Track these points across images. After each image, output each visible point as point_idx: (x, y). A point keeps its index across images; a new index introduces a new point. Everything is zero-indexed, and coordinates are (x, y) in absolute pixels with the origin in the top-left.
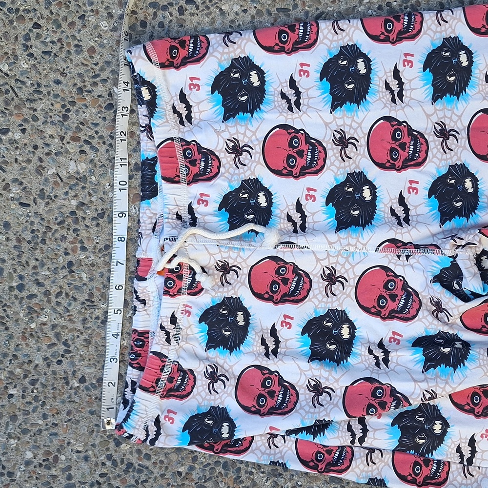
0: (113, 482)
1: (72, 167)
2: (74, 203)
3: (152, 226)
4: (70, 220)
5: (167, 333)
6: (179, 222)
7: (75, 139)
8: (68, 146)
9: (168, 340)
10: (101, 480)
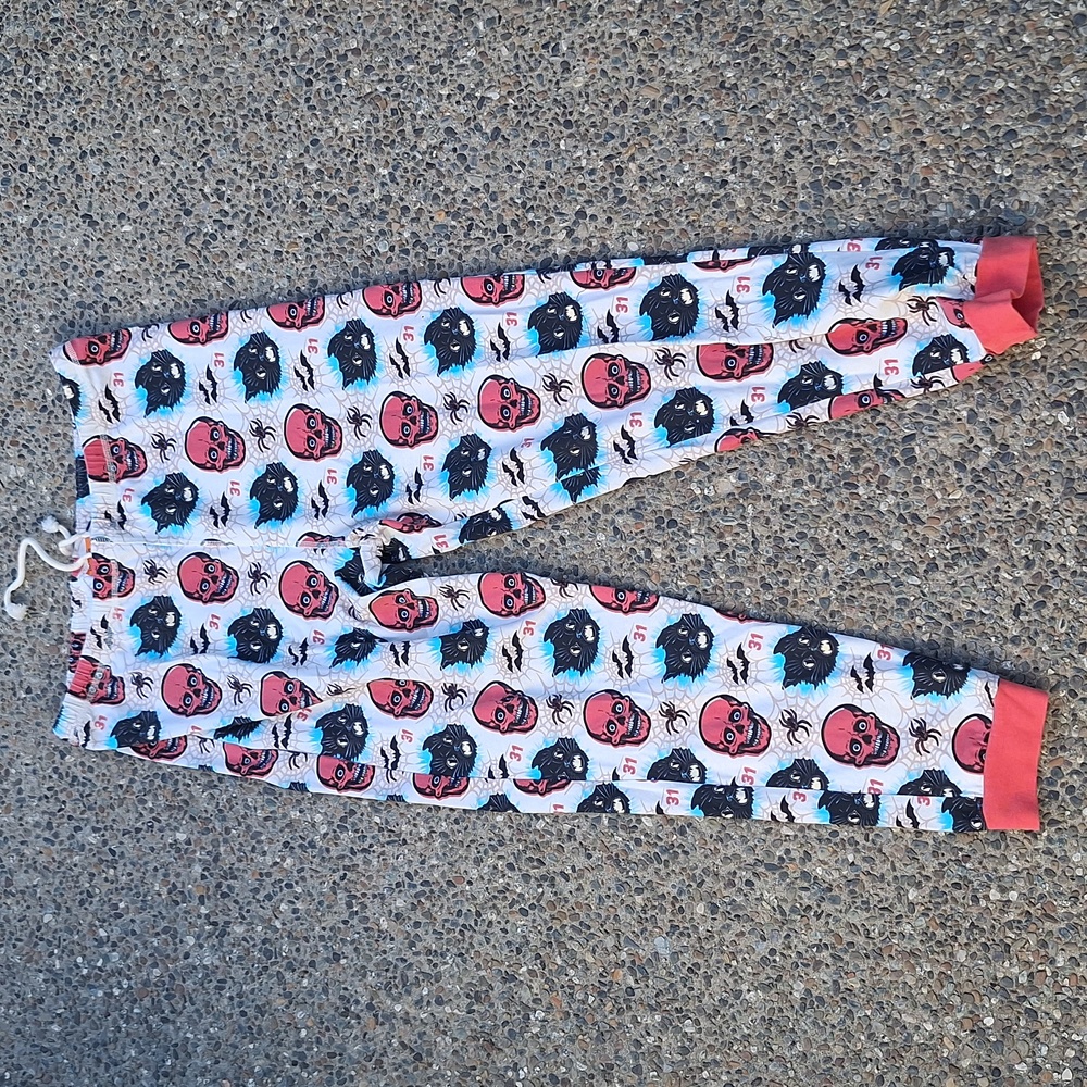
0: (59, 796)
1: (12, 473)
2: (15, 508)
3: (86, 525)
4: (11, 527)
5: (99, 637)
6: (108, 521)
7: (15, 443)
8: (8, 451)
9: (99, 644)
10: (49, 794)
